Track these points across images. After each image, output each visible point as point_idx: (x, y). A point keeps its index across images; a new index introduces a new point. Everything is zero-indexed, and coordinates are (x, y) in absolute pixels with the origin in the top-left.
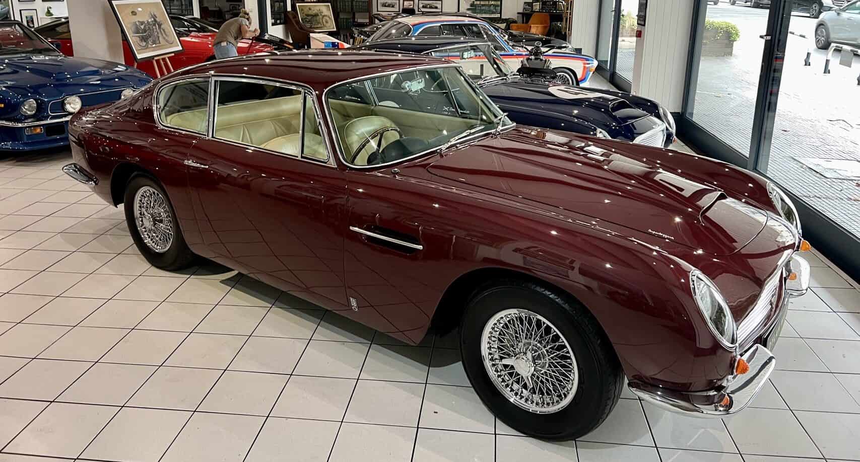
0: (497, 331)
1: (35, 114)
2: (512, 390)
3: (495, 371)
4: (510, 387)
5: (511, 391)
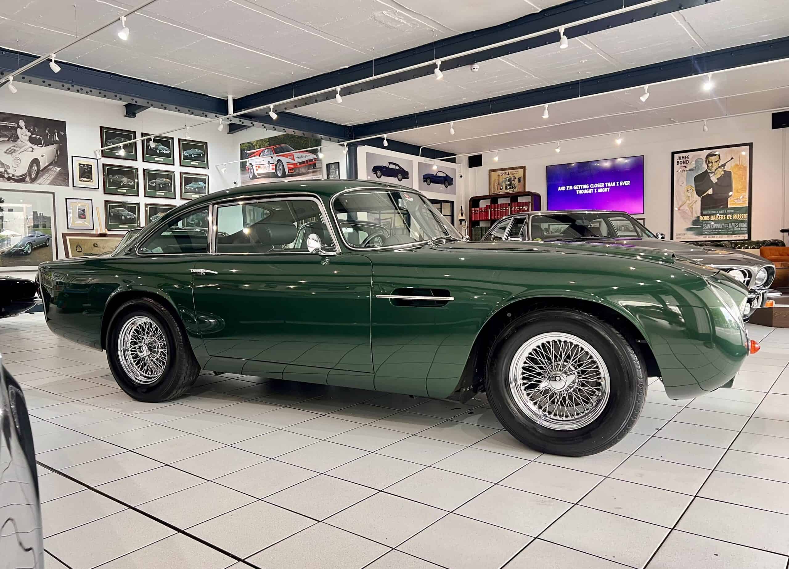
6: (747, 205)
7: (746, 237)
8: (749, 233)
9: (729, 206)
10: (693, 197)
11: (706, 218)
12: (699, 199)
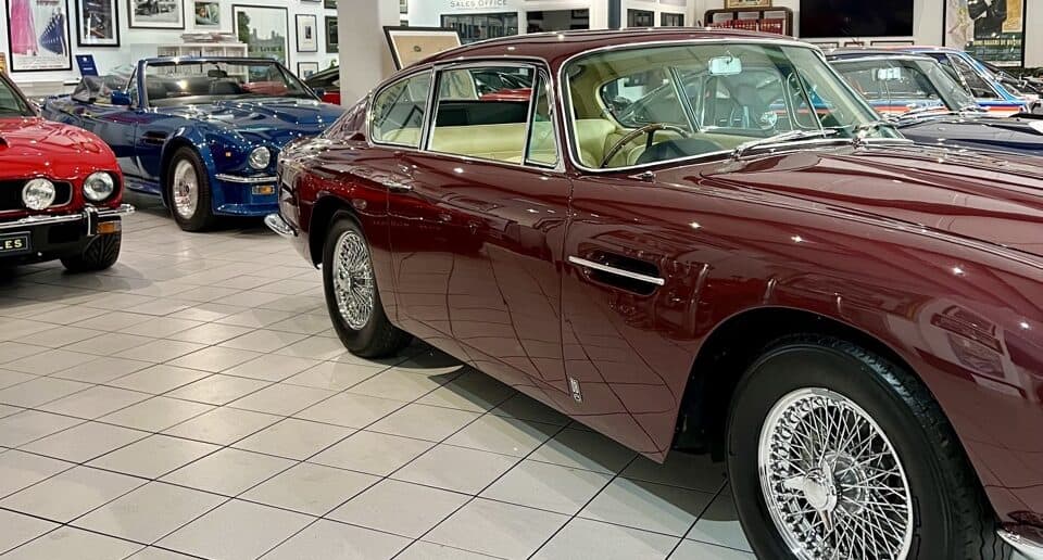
0: (793, 422)
1: (266, 168)
2: (797, 529)
3: (776, 488)
4: (795, 522)
5: (794, 530)
6: (1021, 30)
7: (1019, 63)
8: (1023, 60)
9: (1004, 31)
10: (966, 19)
11: (980, 42)
12: (972, 22)
